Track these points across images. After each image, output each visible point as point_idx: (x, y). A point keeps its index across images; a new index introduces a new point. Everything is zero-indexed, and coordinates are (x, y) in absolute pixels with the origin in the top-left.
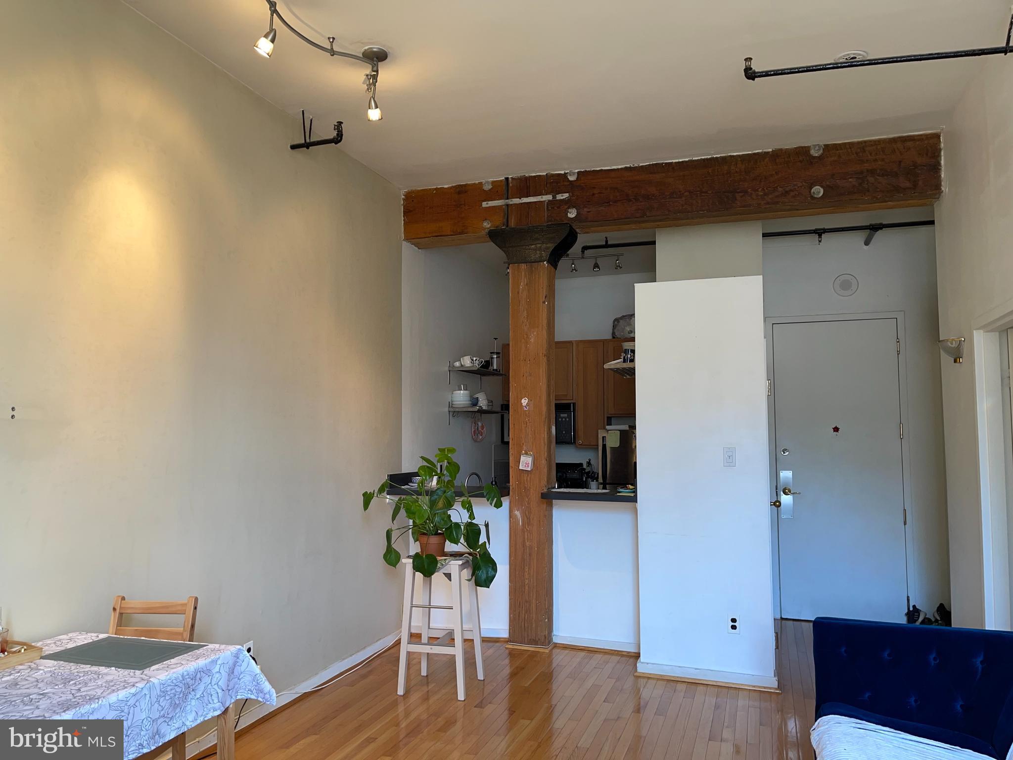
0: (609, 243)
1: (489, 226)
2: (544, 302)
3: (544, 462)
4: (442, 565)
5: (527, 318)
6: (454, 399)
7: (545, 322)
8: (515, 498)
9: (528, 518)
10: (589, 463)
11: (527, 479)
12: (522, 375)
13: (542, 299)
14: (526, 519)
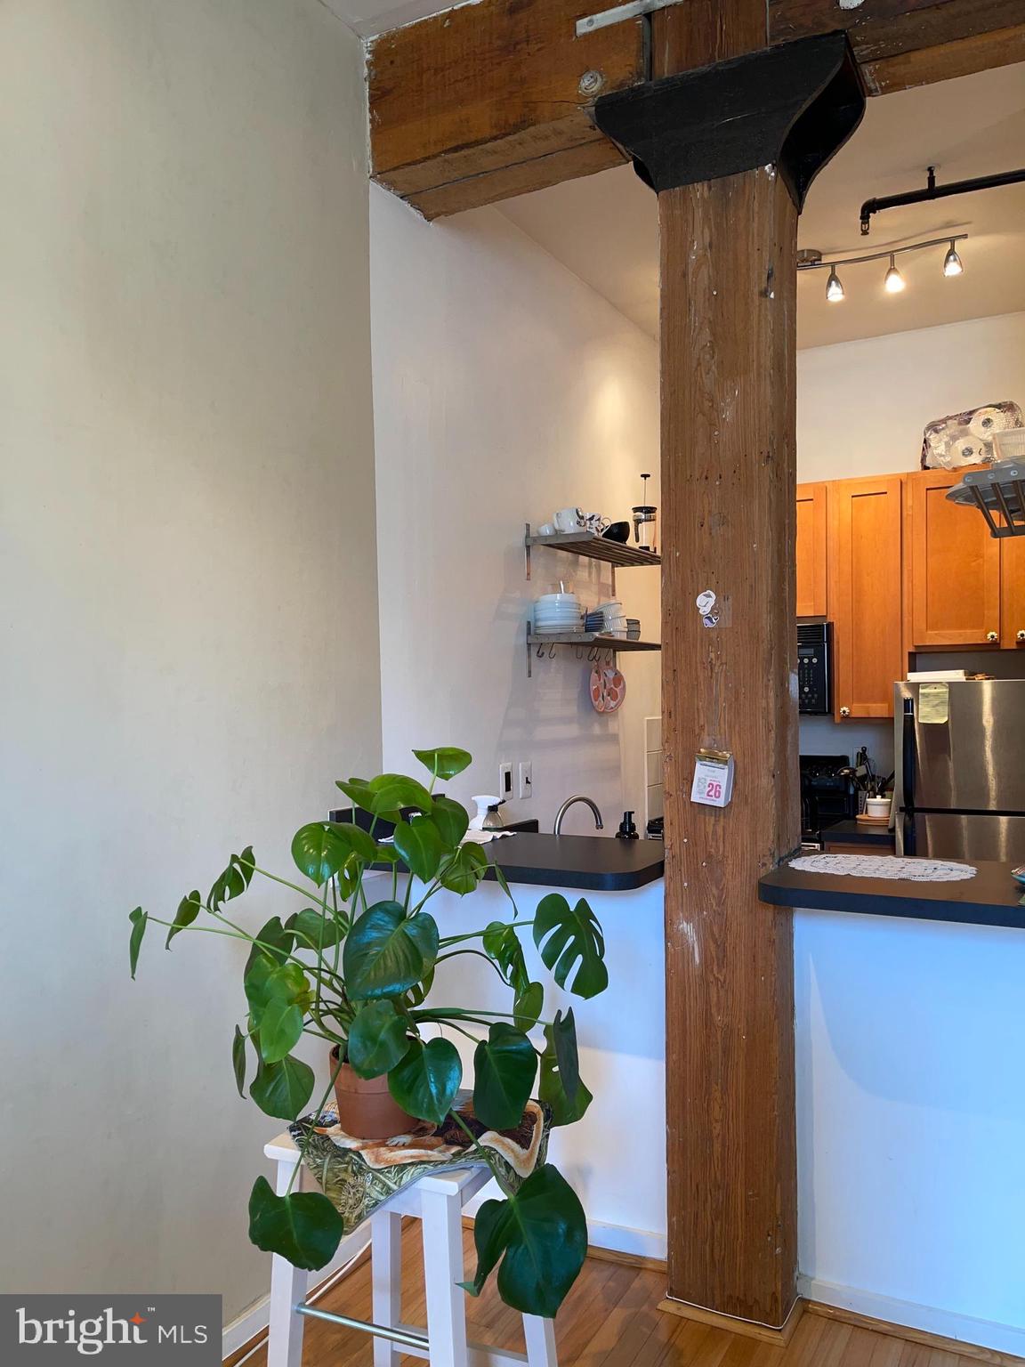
0: (938, 184)
1: (596, 87)
2: (764, 294)
3: (766, 782)
4: (388, 1191)
5: (712, 347)
6: (541, 615)
7: (767, 361)
8: (679, 885)
9: (718, 946)
10: (863, 757)
11: (715, 832)
12: (697, 525)
13: (757, 281)
14: (712, 947)
